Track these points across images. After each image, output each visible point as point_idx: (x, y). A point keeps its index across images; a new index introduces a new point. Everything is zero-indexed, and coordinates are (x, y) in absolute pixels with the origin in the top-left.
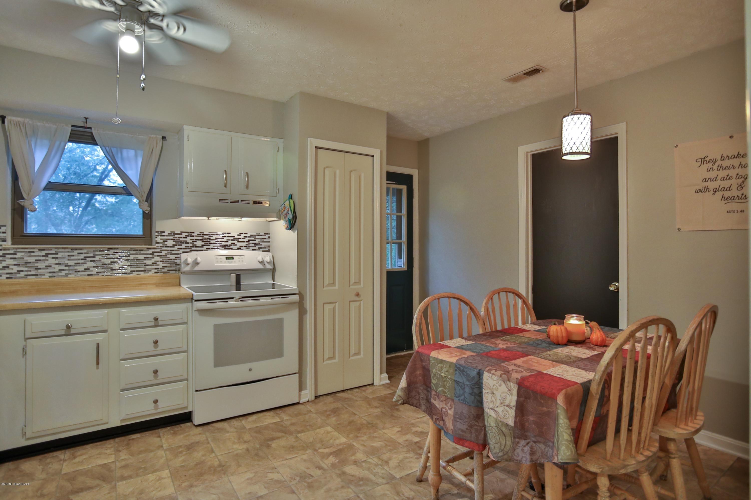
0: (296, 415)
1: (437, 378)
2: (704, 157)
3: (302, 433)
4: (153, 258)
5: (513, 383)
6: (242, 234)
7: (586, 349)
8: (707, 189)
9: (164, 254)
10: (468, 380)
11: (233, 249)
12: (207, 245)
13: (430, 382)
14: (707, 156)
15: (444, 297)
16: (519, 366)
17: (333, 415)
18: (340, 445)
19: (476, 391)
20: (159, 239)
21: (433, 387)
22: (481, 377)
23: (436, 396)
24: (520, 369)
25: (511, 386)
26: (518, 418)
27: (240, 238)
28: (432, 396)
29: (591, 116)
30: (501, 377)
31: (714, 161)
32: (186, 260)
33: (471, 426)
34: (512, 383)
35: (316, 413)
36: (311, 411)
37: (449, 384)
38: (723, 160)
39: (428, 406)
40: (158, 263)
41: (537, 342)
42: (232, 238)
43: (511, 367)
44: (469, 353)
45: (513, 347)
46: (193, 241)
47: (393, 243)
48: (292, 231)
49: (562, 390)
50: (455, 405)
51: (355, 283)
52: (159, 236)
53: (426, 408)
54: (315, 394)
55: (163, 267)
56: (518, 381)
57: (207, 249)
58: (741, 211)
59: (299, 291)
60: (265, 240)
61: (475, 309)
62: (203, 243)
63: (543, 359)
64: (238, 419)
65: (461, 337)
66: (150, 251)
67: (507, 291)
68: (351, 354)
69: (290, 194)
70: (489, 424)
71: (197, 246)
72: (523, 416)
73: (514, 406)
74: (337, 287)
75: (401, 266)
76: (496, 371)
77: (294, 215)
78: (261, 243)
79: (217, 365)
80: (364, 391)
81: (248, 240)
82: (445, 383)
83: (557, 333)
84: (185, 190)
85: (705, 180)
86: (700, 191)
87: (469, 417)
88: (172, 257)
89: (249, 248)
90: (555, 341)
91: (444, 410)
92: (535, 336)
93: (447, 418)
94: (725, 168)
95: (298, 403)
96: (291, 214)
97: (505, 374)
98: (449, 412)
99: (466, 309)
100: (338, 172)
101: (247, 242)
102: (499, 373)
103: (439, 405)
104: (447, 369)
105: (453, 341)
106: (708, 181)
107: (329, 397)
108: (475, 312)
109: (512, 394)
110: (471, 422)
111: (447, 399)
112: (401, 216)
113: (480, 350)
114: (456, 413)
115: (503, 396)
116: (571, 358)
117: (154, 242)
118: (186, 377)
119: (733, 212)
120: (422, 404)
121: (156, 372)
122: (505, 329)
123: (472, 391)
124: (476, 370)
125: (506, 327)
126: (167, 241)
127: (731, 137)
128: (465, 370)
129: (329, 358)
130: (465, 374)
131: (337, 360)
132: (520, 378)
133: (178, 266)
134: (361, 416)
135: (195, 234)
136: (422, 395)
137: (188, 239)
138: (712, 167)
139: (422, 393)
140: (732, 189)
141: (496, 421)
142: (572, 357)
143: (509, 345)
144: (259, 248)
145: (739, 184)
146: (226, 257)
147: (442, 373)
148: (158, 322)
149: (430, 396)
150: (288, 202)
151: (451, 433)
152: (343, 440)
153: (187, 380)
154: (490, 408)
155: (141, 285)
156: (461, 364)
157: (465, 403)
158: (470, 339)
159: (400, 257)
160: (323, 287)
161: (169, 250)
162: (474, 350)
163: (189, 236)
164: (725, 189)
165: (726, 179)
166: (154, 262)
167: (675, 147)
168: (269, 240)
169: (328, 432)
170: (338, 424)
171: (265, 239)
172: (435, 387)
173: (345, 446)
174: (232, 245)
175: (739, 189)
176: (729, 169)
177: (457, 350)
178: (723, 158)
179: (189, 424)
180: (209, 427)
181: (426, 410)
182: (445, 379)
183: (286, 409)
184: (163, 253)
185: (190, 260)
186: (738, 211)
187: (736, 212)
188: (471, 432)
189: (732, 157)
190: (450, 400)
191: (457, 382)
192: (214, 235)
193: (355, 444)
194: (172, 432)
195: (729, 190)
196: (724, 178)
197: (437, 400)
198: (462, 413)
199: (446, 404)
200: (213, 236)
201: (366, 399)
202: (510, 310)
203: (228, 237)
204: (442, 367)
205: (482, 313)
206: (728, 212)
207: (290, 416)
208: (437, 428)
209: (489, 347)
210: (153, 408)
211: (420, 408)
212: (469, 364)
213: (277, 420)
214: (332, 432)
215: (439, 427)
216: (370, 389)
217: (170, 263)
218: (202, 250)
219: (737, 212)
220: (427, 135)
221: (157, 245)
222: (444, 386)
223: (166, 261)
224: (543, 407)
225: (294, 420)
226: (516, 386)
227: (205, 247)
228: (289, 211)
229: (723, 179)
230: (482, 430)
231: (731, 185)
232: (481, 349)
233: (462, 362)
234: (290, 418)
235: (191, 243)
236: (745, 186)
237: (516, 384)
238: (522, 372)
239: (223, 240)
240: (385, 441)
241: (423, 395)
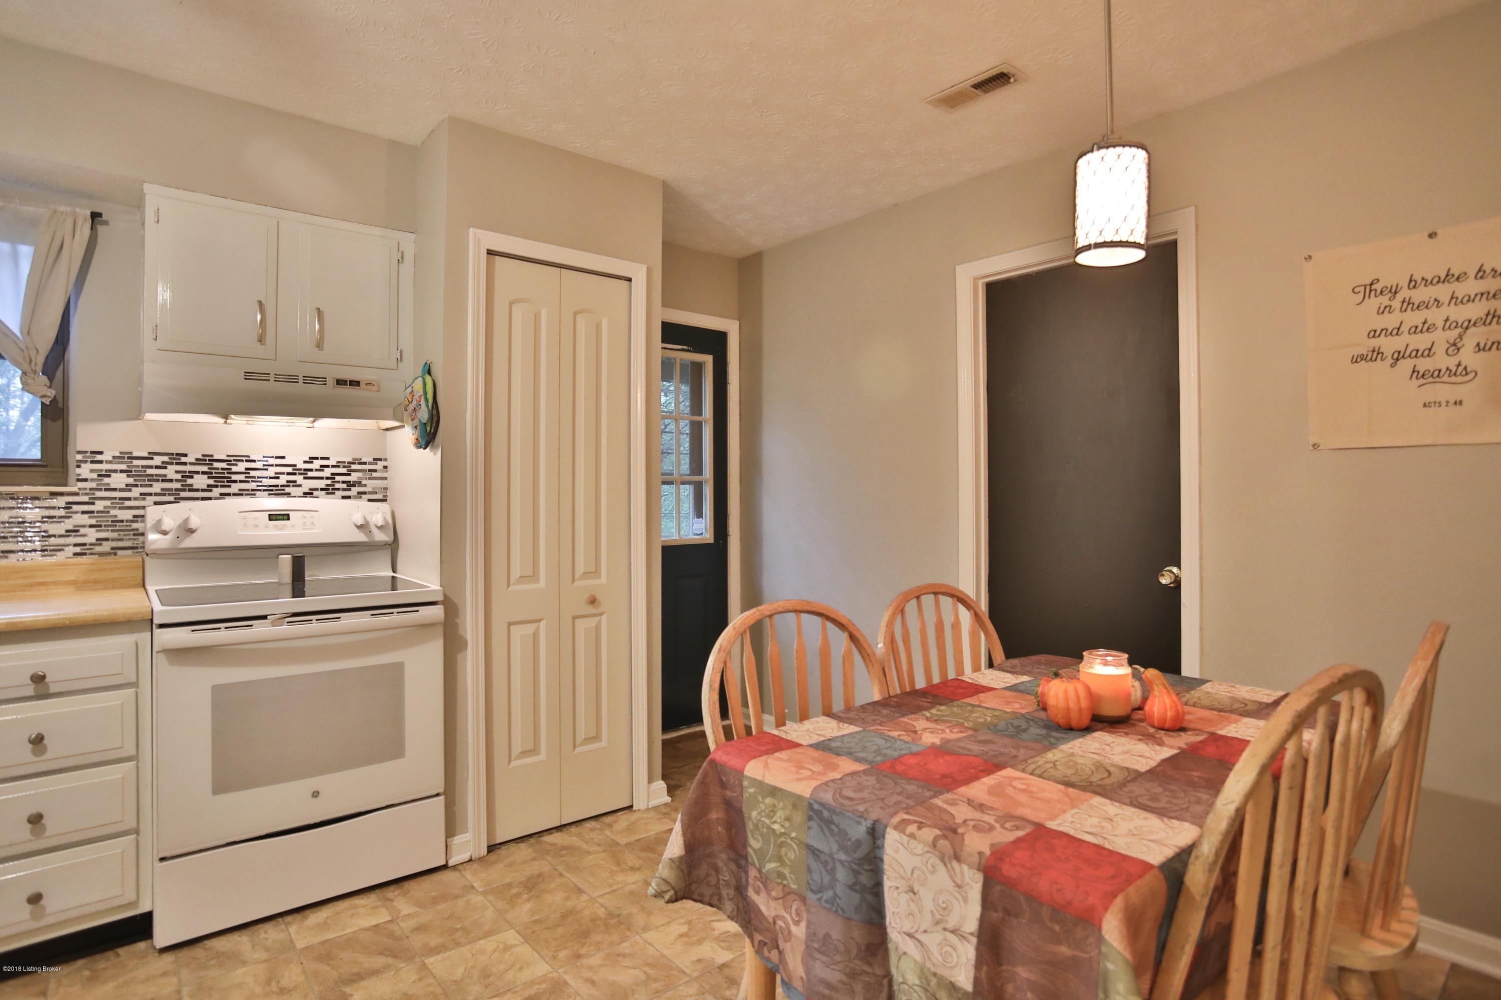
0: (435, 901)
1: (762, 835)
2: (1370, 282)
3: (438, 953)
4: (68, 517)
5: (970, 866)
6: (317, 458)
7: (1140, 740)
8: (1378, 354)
9: (101, 509)
10: (842, 848)
11: (292, 495)
12: (222, 486)
13: (745, 844)
14: (1378, 280)
15: (784, 612)
16: (981, 807)
17: (525, 896)
18: (532, 983)
19: (864, 879)
20: (88, 471)
21: (751, 856)
22: (879, 842)
23: (758, 883)
24: (986, 818)
25: (962, 875)
26: (985, 968)
27: (311, 470)
28: (751, 881)
29: (1147, 151)
30: (935, 846)
31: (1393, 290)
32: (159, 522)
33: (853, 975)
34: (965, 868)
35: (484, 893)
36: (473, 887)
37: (792, 854)
38: (1414, 287)
39: (741, 905)
40: (83, 531)
41: (1016, 723)
42: (290, 470)
43: (961, 813)
44: (847, 766)
45: (959, 740)
46: (183, 477)
47: (683, 483)
48: (431, 451)
49: (1114, 895)
50: (808, 911)
51: (586, 575)
52: (86, 462)
53: (735, 908)
54: (488, 841)
55: (97, 540)
56: (983, 862)
57: (221, 494)
58: (1455, 403)
59: (445, 595)
60: (374, 474)
61: (861, 639)
62: (211, 482)
63: (1040, 776)
64: (280, 920)
65: (828, 713)
66: (61, 501)
67: (938, 591)
68: (579, 740)
69: (426, 363)
70: (903, 976)
71: (195, 487)
72: (1000, 965)
73: (972, 934)
74: (542, 583)
75: (702, 534)
76: (919, 828)
77: (435, 412)
78: (364, 482)
79: (219, 788)
80: (610, 826)
81: (332, 474)
82: (783, 850)
83: (1067, 699)
84: (149, 347)
85: (1373, 334)
86: (1363, 358)
87: (847, 950)
88: (127, 515)
89: (334, 493)
90: (1062, 721)
91: (780, 923)
92: (1009, 703)
93: (788, 944)
94: (1418, 307)
95: (445, 867)
96: (426, 410)
97: (945, 837)
98: (794, 929)
99: (839, 641)
100: (544, 312)
101: (327, 478)
102: (929, 834)
103: (768, 907)
104: (788, 813)
105: (808, 725)
106: (1379, 336)
107: (522, 846)
108: (862, 646)
109: (965, 900)
110: (851, 965)
111: (789, 893)
112: (702, 422)
113: (875, 752)
114: (811, 935)
115: (940, 903)
116: (1110, 774)
117: (72, 478)
118: (133, 825)
119: (1437, 404)
120: (725, 896)
121: (36, 820)
122: (933, 686)
123: (854, 880)
124: (864, 823)
125: (936, 680)
126: (109, 476)
127: (1432, 235)
128: (836, 819)
129: (524, 754)
130: (836, 830)
131: (542, 757)
132: (988, 852)
133: (141, 538)
134: (595, 895)
135: (190, 459)
136: (726, 876)
137: (171, 472)
138: (1388, 303)
139: (725, 869)
140: (1434, 353)
141: (923, 973)
142: (1112, 769)
143: (948, 735)
144: (359, 493)
145: (1452, 341)
146: (269, 515)
147: (775, 822)
148: (48, 688)
149: (744, 880)
150: (419, 381)
151: (800, 989)
152: (541, 968)
153: (137, 832)
154: (905, 933)
155: (31, 586)
156: (824, 801)
157: (836, 911)
158: (849, 718)
159: (699, 513)
160: (509, 585)
161: (115, 498)
162: (861, 755)
163: (172, 463)
164: (1420, 353)
165: (1421, 331)
166: (71, 528)
167: (1305, 259)
168: (385, 475)
169: (507, 948)
170: (536, 921)
171: (375, 471)
172: (758, 859)
173: (544, 986)
174: (289, 486)
175: (1450, 351)
176: (1427, 307)
177: (816, 754)
178: (1413, 284)
179: (142, 945)
180: (197, 951)
181: (735, 913)
182: (782, 839)
183: (412, 884)
184: (99, 506)
185: (169, 523)
186: (1448, 402)
187: (1444, 404)
188: (853, 992)
189: (1435, 281)
190: (796, 897)
191: (814, 852)
192: (242, 461)
193: (568, 978)
194: (87, 973)
195: (1428, 355)
196: (1417, 327)
197: (763, 894)
198: (827, 936)
199: (785, 909)
200: (240, 464)
201: (612, 849)
202: (943, 636)
203: (277, 465)
204: (774, 806)
205: (880, 645)
206: (1425, 405)
207: (420, 904)
208: (766, 968)
209: (899, 743)
210: (29, 917)
211: (719, 908)
212: (846, 802)
213: (383, 916)
214: (516, 946)
215: (770, 965)
216: (624, 820)
217: (118, 531)
218: (210, 499)
219: (1447, 406)
220: (757, 242)
221: (81, 485)
222: (780, 859)
223: (105, 526)
224: (1059, 942)
225: (426, 916)
226: (980, 877)
227: (216, 492)
228: (423, 403)
229: (1415, 330)
230: (881, 985)
231: (1433, 343)
232: (878, 752)
233: (827, 797)
234: (418, 910)
235: (177, 481)
236: (1463, 346)
237: (978, 870)
238: (992, 828)
239: (264, 473)
240: (648, 964)
241: (727, 874)
